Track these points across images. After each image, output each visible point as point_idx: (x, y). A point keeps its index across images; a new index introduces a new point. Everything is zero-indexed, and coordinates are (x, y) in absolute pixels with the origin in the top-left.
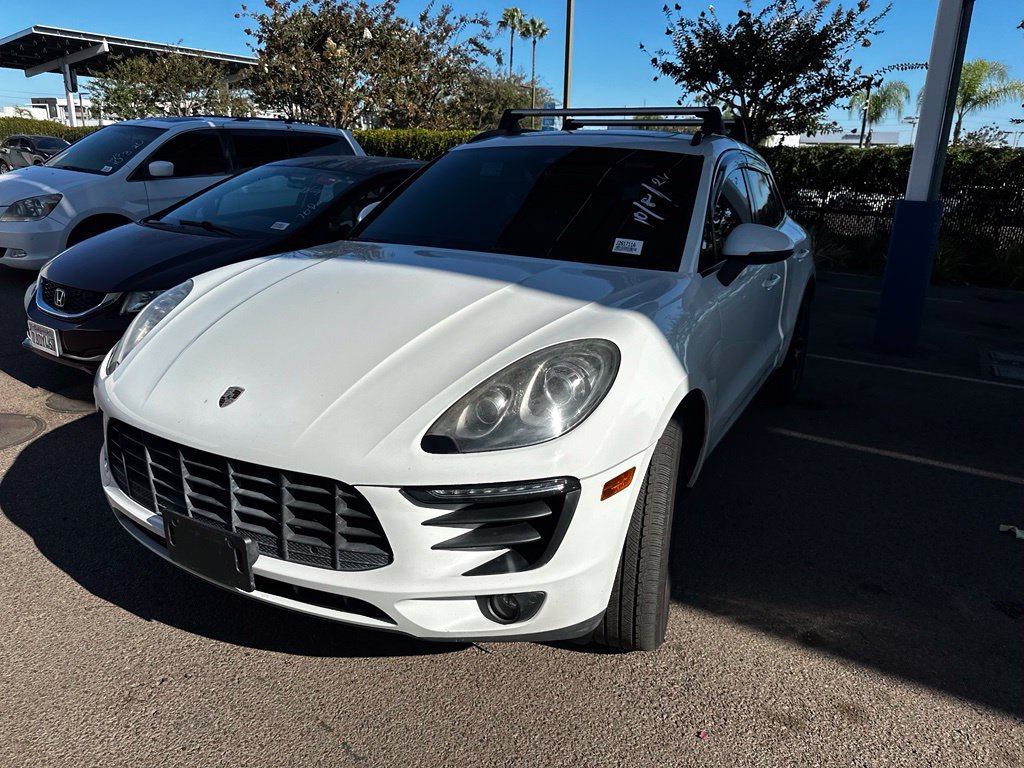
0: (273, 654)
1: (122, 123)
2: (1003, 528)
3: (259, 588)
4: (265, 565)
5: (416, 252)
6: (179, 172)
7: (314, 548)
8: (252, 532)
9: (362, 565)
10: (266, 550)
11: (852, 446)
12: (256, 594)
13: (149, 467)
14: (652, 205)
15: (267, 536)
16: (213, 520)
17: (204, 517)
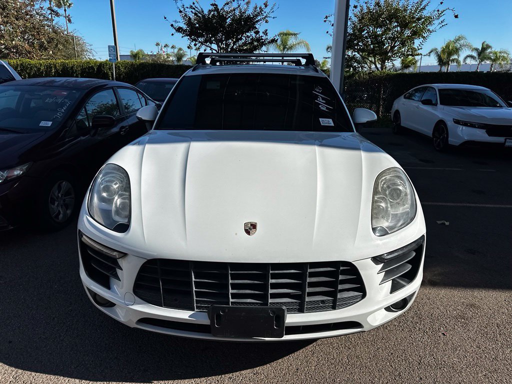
2: (439, 222)
3: (287, 334)
4: (292, 319)
7: (323, 302)
8: (285, 303)
9: (349, 303)
10: (291, 311)
12: (287, 337)
13: (193, 283)
15: (292, 303)
16: (250, 303)
17: (242, 303)
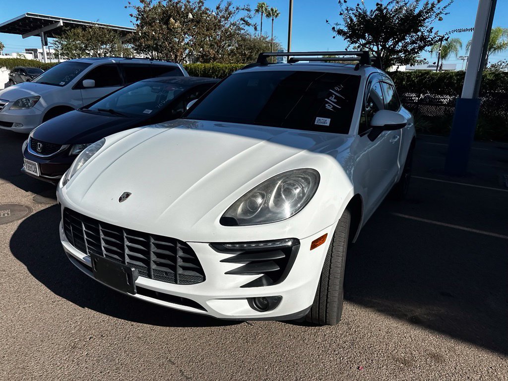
0: (145, 325)
1: (69, 61)
3: (138, 293)
4: (142, 281)
5: (216, 125)
6: (97, 85)
7: (166, 273)
8: (135, 265)
9: (190, 282)
10: (142, 274)
11: (434, 222)
12: (137, 296)
13: (84, 232)
14: (335, 100)
15: (143, 267)
16: (116, 259)
17: (111, 257)
